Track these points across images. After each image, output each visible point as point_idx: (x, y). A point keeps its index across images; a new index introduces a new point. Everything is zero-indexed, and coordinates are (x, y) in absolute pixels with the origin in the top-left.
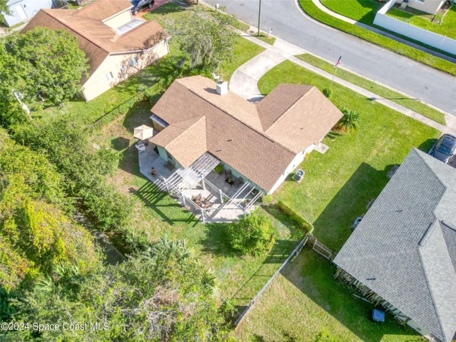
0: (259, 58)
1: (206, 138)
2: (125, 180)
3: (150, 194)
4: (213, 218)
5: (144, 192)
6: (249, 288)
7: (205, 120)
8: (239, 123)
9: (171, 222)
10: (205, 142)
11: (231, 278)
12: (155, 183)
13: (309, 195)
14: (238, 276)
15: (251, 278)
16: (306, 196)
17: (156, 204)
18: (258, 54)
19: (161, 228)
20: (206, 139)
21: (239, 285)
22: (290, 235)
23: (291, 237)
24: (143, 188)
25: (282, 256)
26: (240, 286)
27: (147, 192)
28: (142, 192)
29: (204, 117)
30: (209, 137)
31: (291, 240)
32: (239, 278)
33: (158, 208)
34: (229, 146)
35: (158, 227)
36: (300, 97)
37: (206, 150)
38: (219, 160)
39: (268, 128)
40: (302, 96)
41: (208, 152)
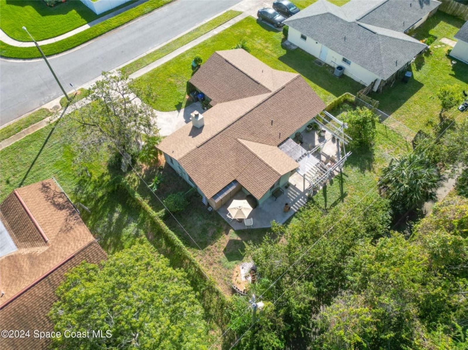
1: (262, 144)
7: (243, 140)
8: (256, 109)
10: (267, 146)
20: (264, 145)
29: (240, 140)
32: (391, 147)
34: (278, 125)
36: (227, 63)
37: (276, 147)
38: (288, 138)
39: (267, 89)
40: (227, 61)
41: (278, 146)
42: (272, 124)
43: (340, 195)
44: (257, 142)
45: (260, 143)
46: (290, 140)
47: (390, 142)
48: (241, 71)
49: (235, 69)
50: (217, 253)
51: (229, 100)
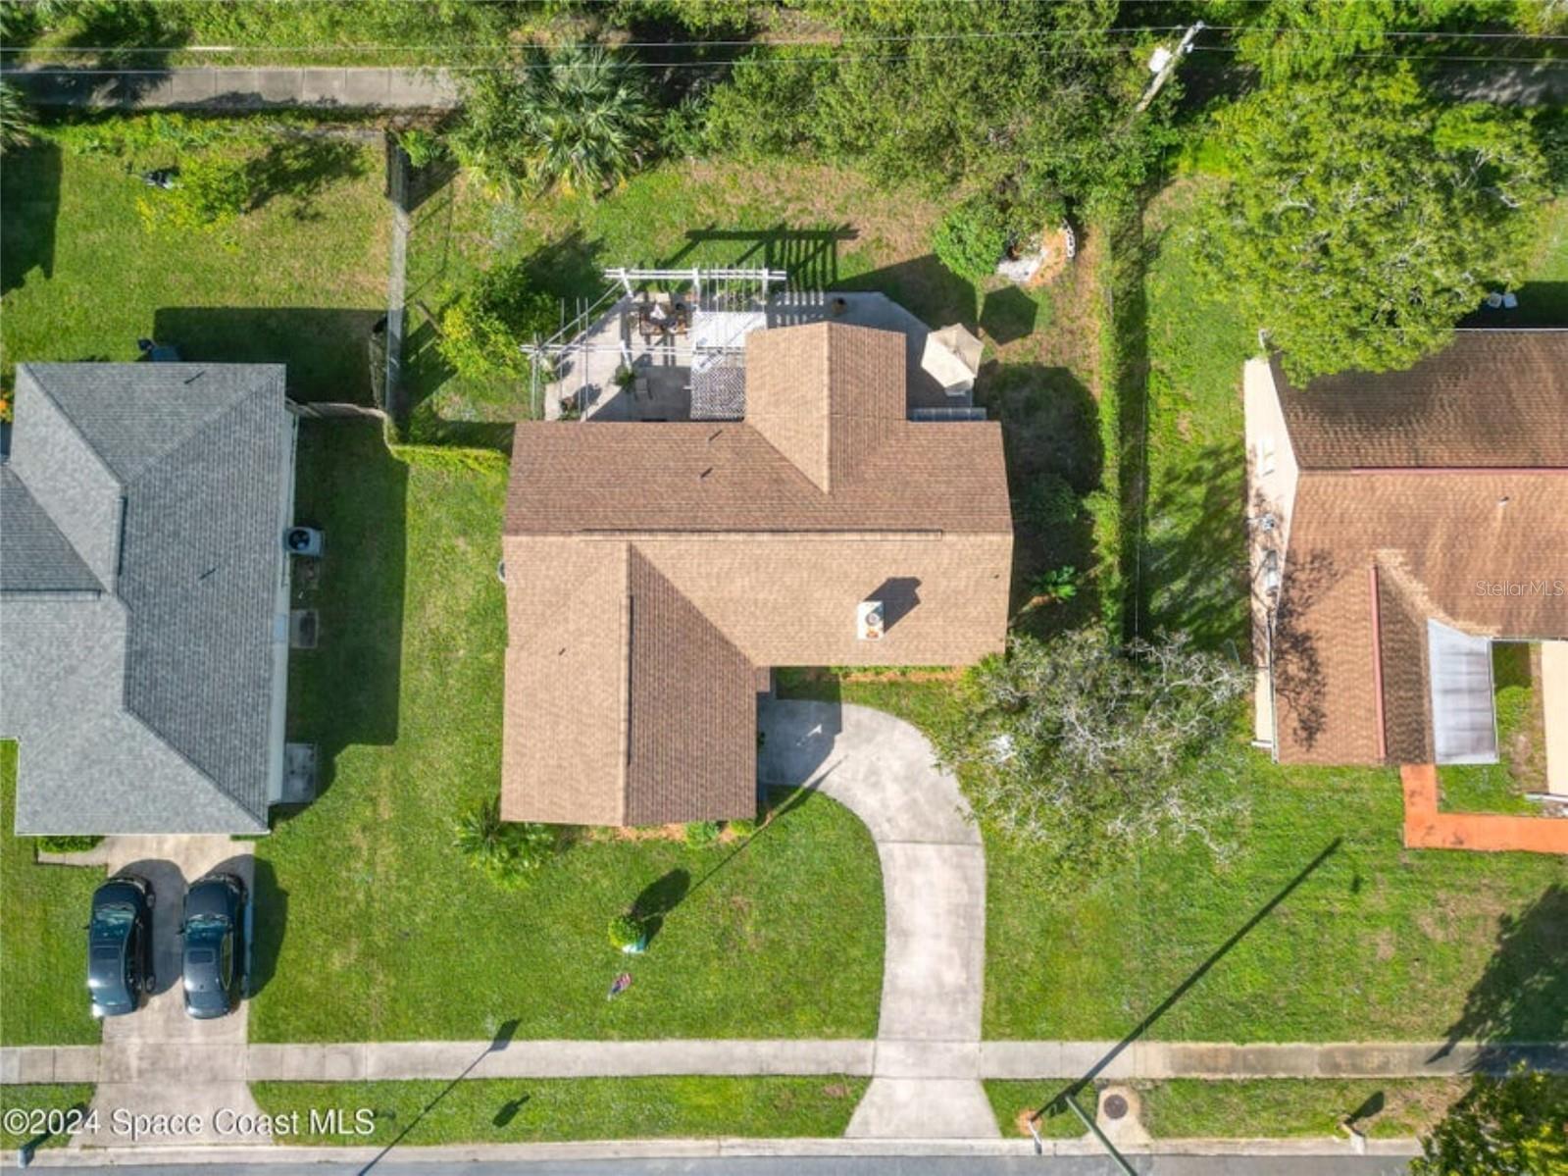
0: (966, 965)
1: (776, 445)
2: (888, 245)
3: (802, 259)
4: (618, 316)
5: (817, 250)
6: (434, 242)
7: (816, 482)
8: (716, 527)
9: (696, 237)
10: (767, 435)
11: (482, 235)
12: (821, 295)
13: (461, 543)
14: (473, 246)
15: (445, 261)
16: (465, 533)
17: (762, 249)
18: (987, 986)
19: (701, 214)
20: (772, 442)
21: (458, 234)
22: (435, 408)
23: (429, 407)
24: (829, 259)
25: (421, 351)
26: (453, 234)
27: (814, 256)
28: (823, 248)
29: (825, 487)
30: (768, 453)
31: (427, 400)
32: (468, 245)
33: (750, 244)
34: (696, 460)
35: (712, 211)
36: (634, 750)
37: (750, 419)
38: (697, 420)
39: (630, 565)
40: (629, 756)
41: (740, 419)
42: (709, 471)
43: (701, 245)
44: (783, 459)
45: (777, 452)
46: (694, 413)
47: (451, 257)
48: (630, 682)
49: (636, 706)
50: (1045, 344)
51: (725, 643)
